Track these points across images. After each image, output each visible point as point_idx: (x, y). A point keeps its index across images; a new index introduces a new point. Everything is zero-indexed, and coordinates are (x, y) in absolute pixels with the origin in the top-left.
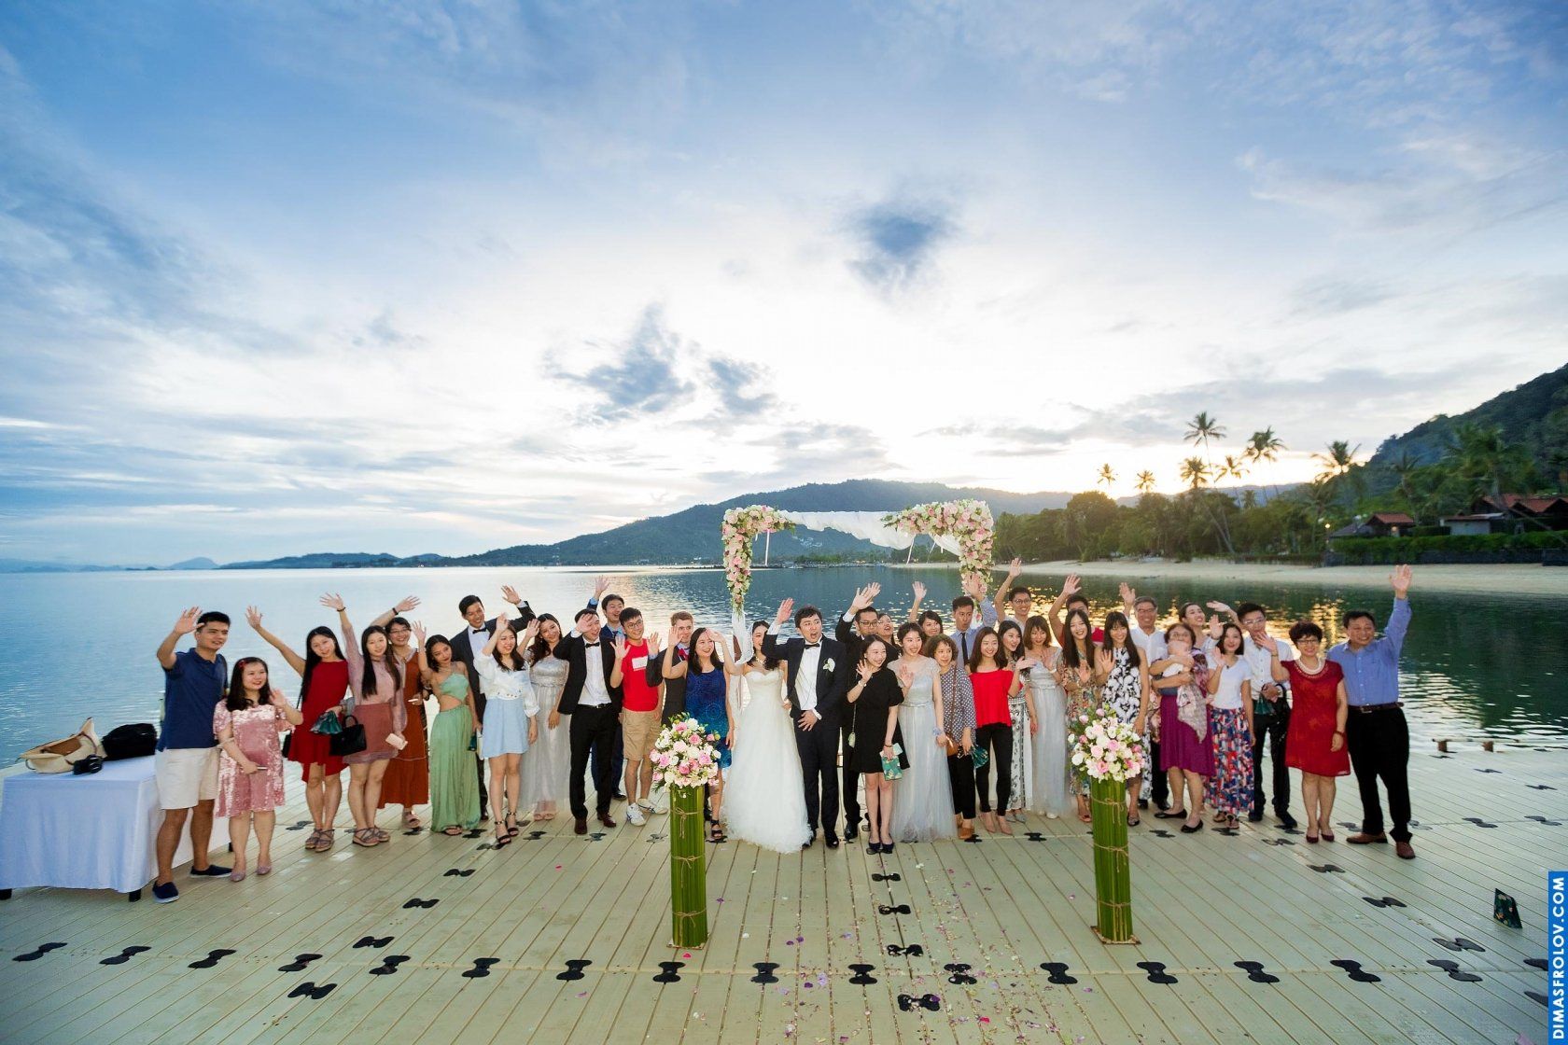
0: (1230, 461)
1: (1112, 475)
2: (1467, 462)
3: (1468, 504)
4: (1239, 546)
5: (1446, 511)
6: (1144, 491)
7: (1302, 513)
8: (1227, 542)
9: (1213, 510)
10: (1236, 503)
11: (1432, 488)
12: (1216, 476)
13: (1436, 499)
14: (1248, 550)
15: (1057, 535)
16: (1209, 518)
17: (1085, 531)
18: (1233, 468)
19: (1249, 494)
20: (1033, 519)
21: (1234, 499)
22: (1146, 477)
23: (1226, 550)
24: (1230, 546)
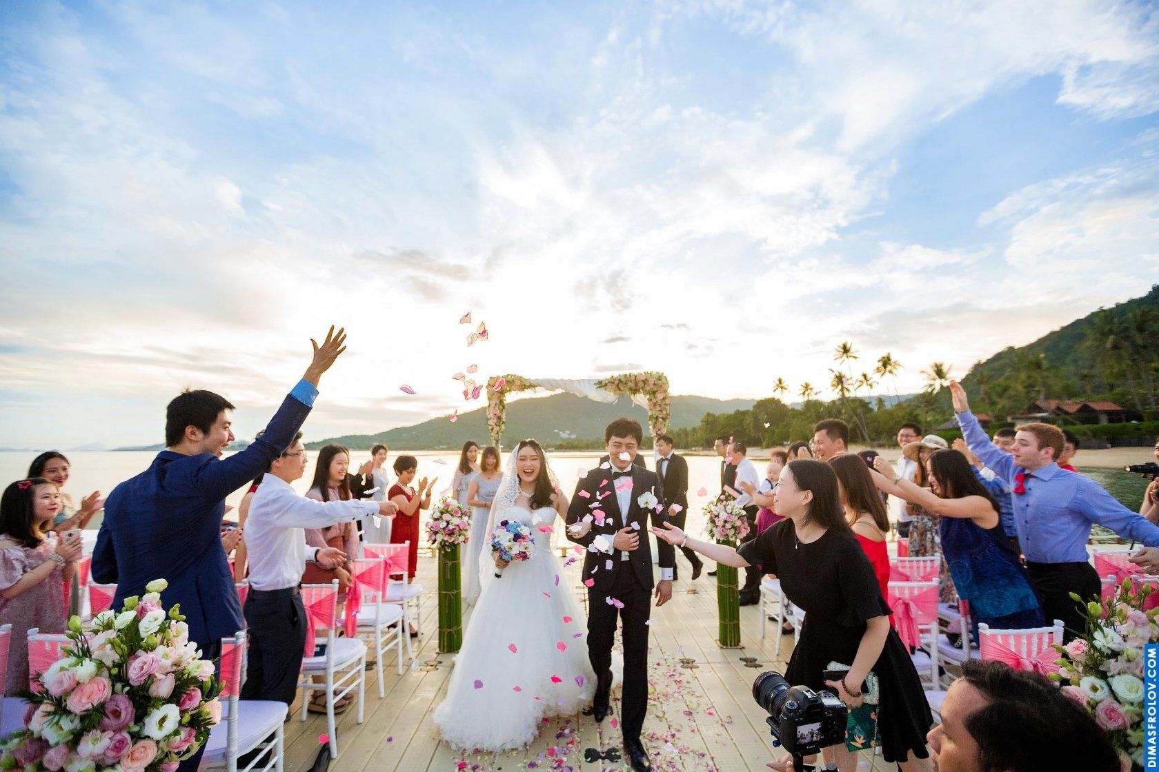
0: (865, 376)
1: (784, 385)
2: (1023, 376)
3: (1026, 407)
4: (872, 436)
5: (1011, 411)
6: (806, 399)
7: (915, 413)
8: (865, 434)
9: (854, 410)
10: (870, 406)
11: (1001, 395)
12: (856, 387)
13: (1003, 402)
14: (879, 439)
15: (745, 429)
16: (851, 417)
18: (867, 381)
19: (880, 401)
20: (729, 417)
21: (869, 403)
22: (807, 387)
23: (864, 439)
24: (867, 437)
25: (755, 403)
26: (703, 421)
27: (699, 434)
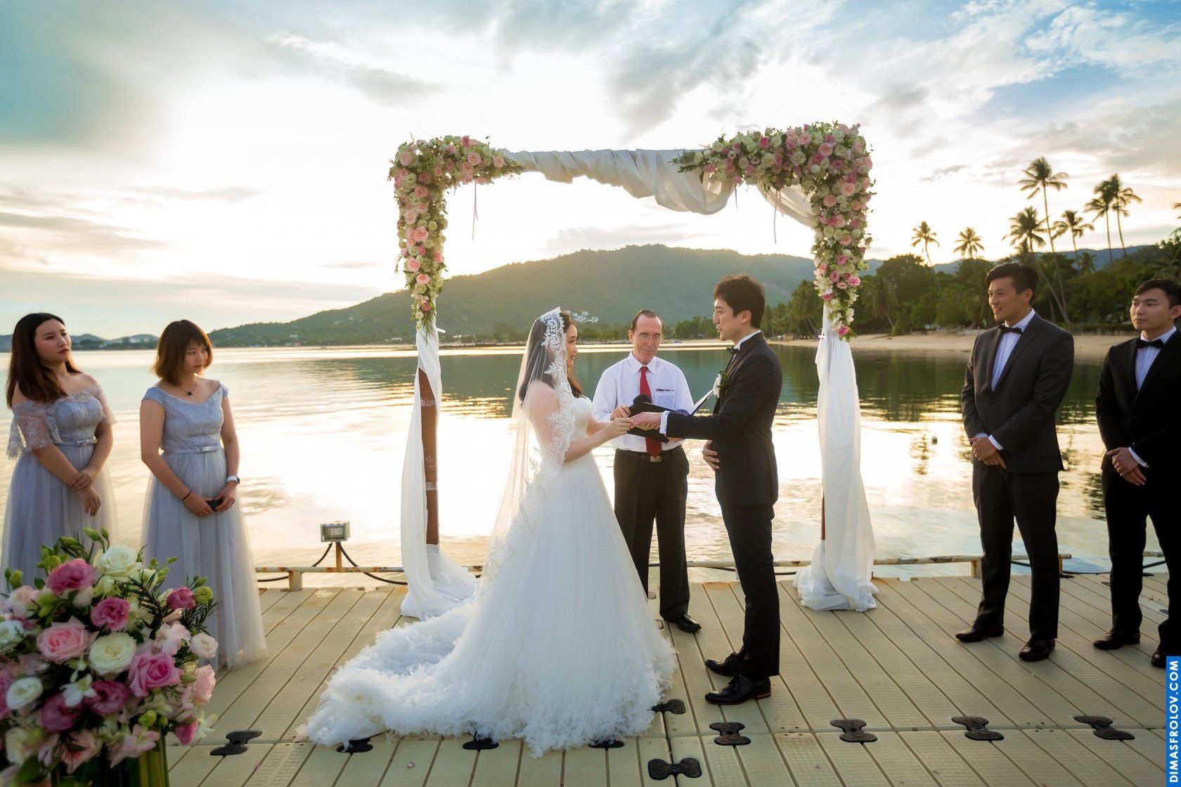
0: (1070, 216)
1: (930, 234)
4: (1076, 315)
6: (967, 256)
8: (1062, 312)
9: (1047, 271)
10: (1073, 265)
12: (1053, 233)
14: (1085, 320)
17: (895, 300)
18: (1074, 223)
19: (1088, 257)
21: (1072, 261)
22: (969, 237)
23: (1060, 319)
24: (1065, 315)
25: (880, 265)
26: (795, 294)
27: (788, 315)
